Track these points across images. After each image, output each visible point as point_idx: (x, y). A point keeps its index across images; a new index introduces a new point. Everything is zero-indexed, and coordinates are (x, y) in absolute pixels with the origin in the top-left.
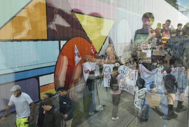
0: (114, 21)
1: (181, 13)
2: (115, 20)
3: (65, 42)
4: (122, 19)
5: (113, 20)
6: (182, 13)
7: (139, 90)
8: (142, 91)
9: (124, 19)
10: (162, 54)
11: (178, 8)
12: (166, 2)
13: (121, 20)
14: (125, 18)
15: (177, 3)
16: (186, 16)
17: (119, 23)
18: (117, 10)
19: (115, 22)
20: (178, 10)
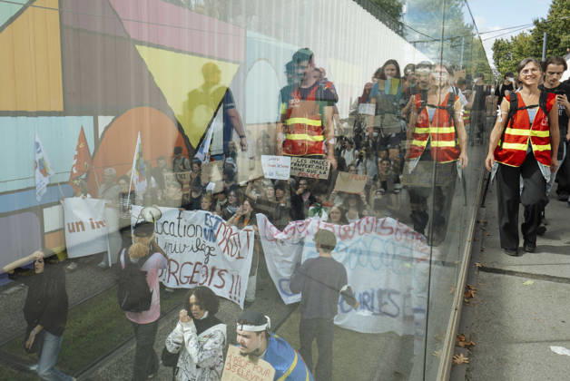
0: (236, 66)
1: (411, 46)
2: (238, 63)
3: (110, 118)
4: (260, 59)
5: (234, 62)
6: (415, 46)
7: (198, 333)
8: (211, 336)
9: (263, 62)
10: (318, 172)
11: (404, 31)
12: (373, 18)
13: (254, 62)
14: (265, 59)
15: (401, 20)
16: (424, 53)
17: (249, 70)
18: (246, 37)
19: (239, 69)
20: (405, 39)
